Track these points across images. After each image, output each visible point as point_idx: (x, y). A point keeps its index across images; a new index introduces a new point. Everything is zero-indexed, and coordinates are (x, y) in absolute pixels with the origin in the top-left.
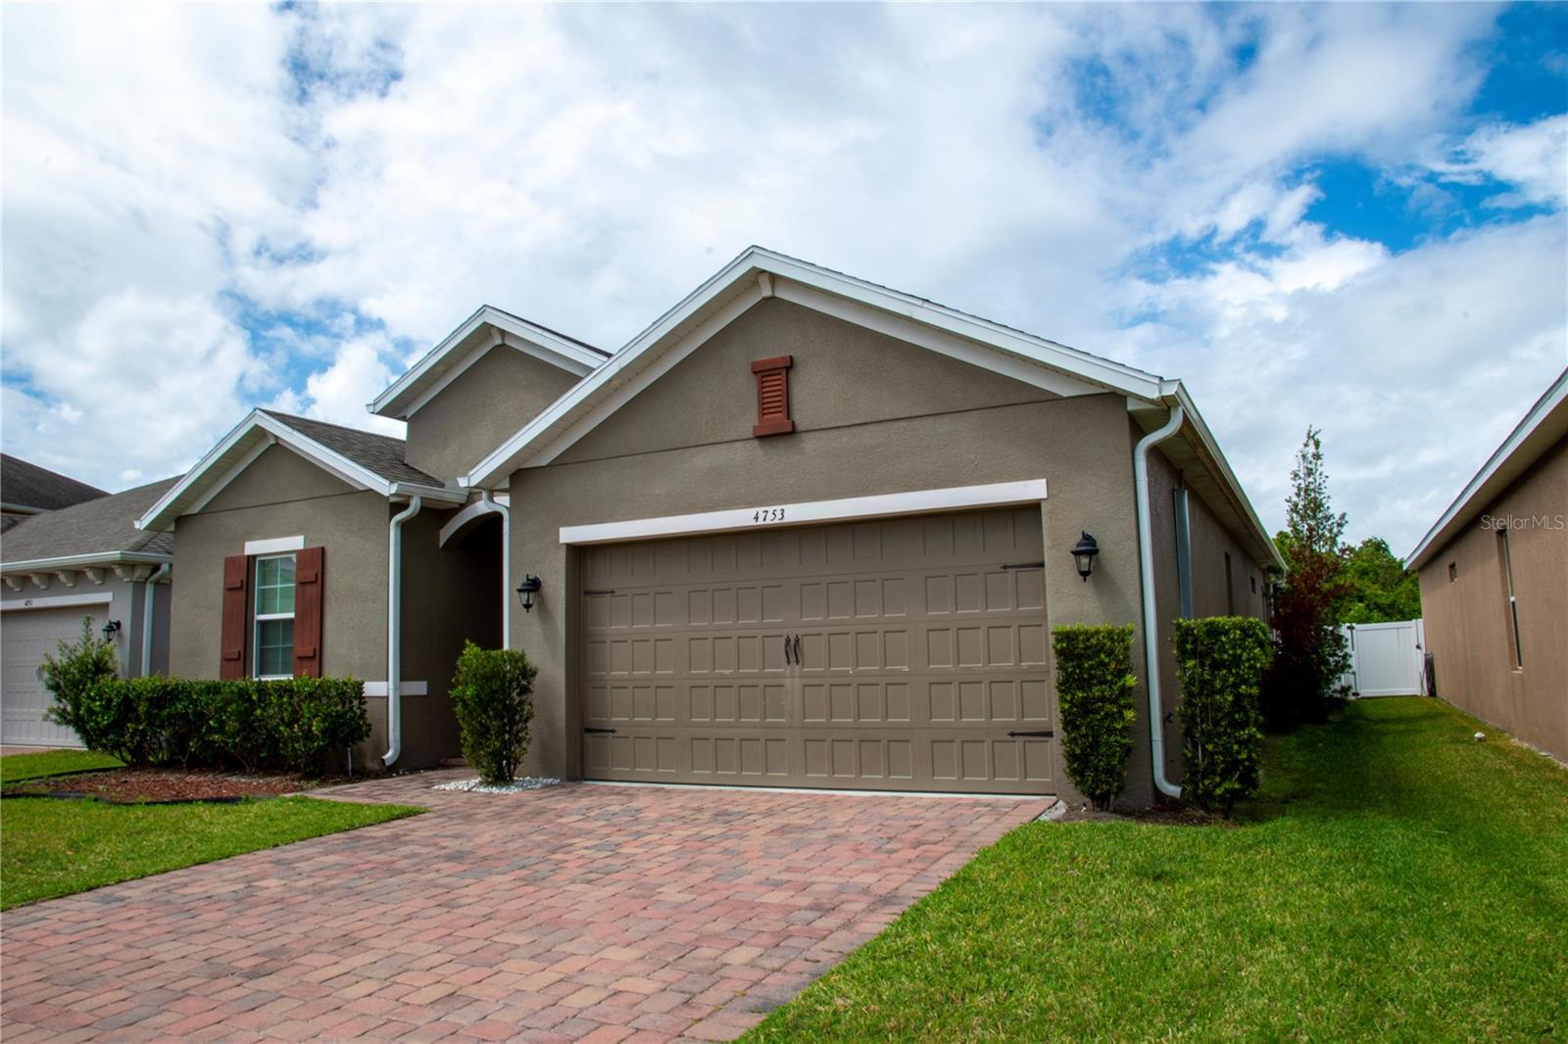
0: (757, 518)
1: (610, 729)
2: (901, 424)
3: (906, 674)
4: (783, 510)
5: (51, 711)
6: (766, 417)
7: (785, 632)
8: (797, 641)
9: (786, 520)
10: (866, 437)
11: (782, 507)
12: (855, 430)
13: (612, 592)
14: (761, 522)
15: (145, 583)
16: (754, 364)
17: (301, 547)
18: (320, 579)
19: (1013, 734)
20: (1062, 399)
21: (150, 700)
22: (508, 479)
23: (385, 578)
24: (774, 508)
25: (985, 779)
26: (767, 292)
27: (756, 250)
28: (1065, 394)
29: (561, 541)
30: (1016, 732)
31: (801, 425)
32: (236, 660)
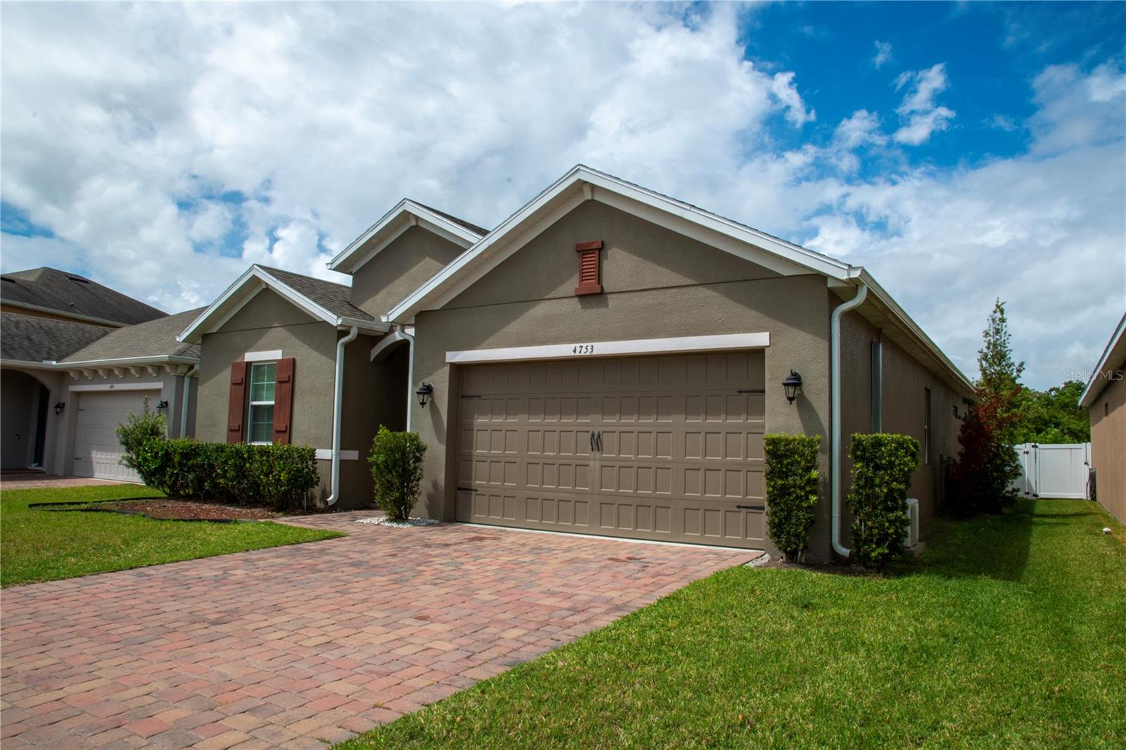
0: (575, 351)
1: (474, 488)
2: (673, 290)
3: (669, 462)
4: (592, 346)
5: (123, 458)
6: (584, 282)
7: (591, 429)
8: (599, 436)
9: (594, 353)
10: (649, 298)
11: (593, 344)
12: (643, 293)
13: (480, 397)
14: (577, 353)
15: (184, 377)
16: (578, 246)
17: (280, 358)
18: (291, 381)
19: (739, 507)
20: (783, 277)
21: (181, 453)
22: (414, 318)
23: (333, 381)
24: (587, 344)
25: (719, 536)
26: (588, 196)
27: (581, 168)
28: (786, 274)
29: (447, 361)
30: (741, 505)
31: (607, 289)
32: (238, 431)
